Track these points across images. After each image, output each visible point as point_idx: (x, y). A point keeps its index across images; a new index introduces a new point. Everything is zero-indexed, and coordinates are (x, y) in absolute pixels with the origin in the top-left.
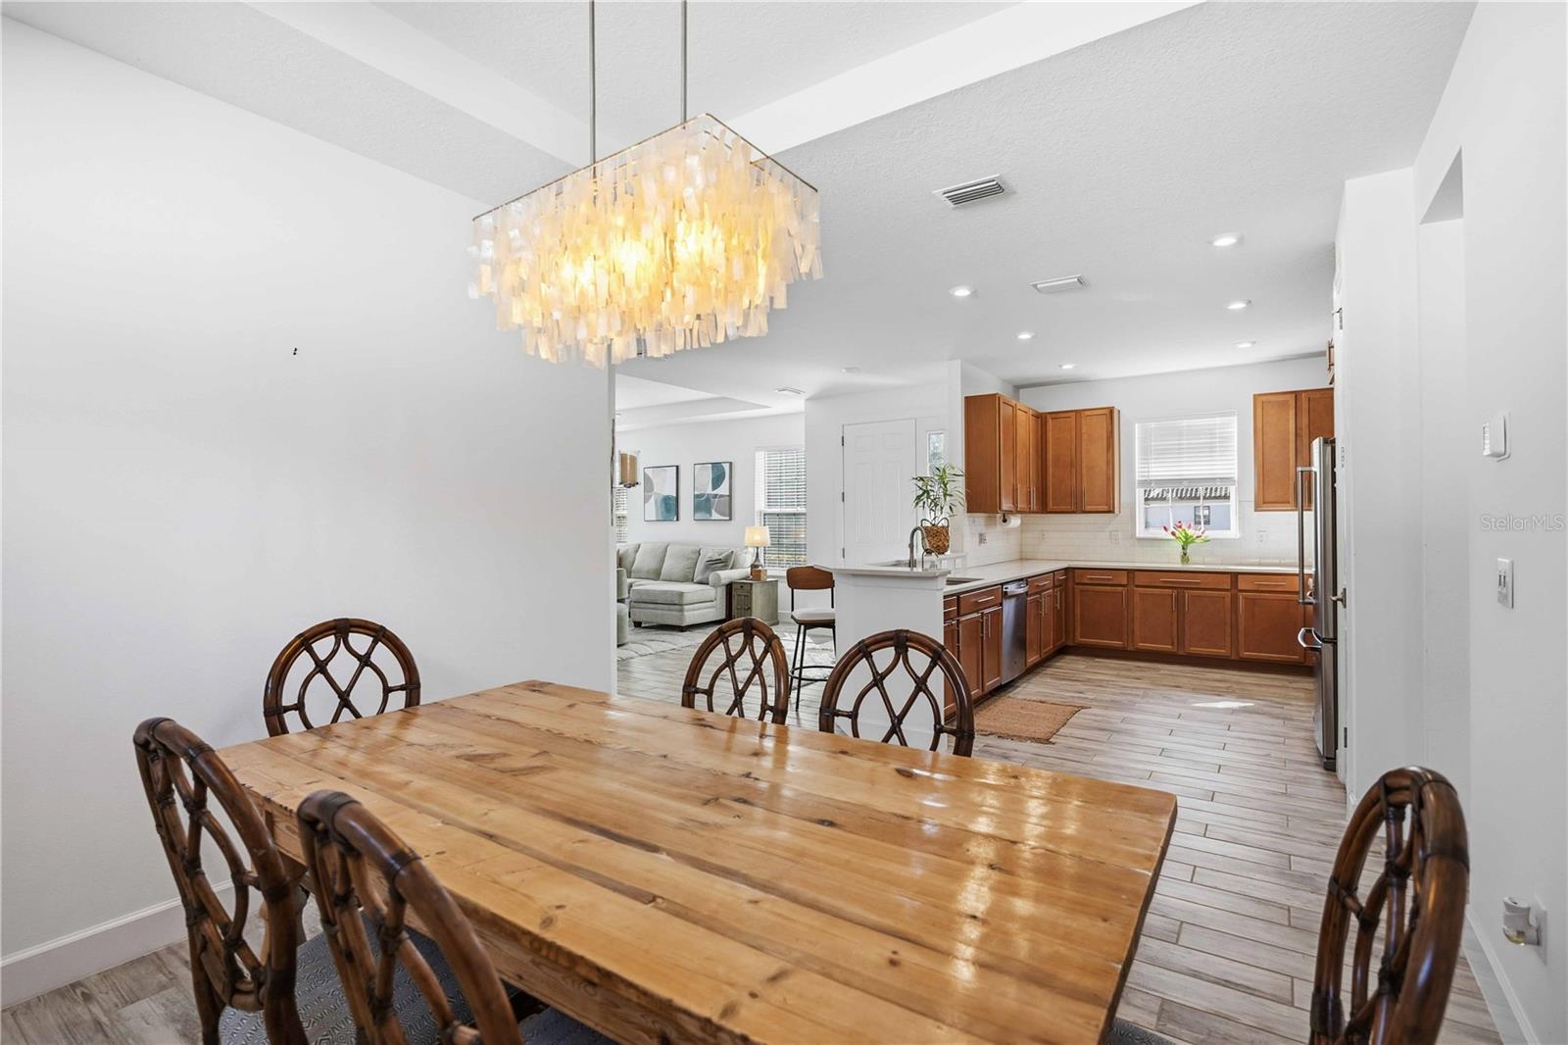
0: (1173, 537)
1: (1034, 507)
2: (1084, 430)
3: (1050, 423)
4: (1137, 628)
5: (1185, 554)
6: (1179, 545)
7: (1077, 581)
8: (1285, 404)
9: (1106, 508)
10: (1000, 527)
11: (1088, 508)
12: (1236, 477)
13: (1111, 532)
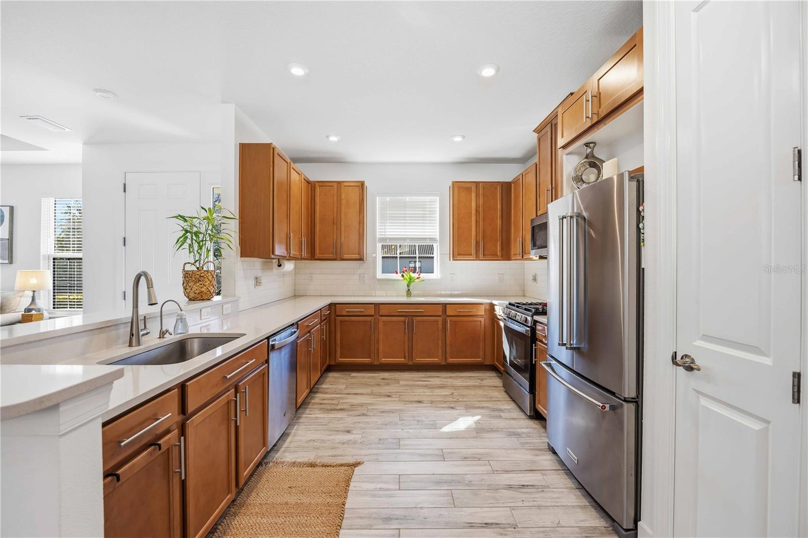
0: (402, 278)
1: (304, 254)
2: (343, 196)
3: (318, 190)
4: (381, 347)
5: (409, 290)
6: (406, 282)
7: (338, 314)
8: (469, 190)
9: (357, 256)
10: (276, 270)
11: (346, 256)
12: (438, 239)
13: (360, 275)
